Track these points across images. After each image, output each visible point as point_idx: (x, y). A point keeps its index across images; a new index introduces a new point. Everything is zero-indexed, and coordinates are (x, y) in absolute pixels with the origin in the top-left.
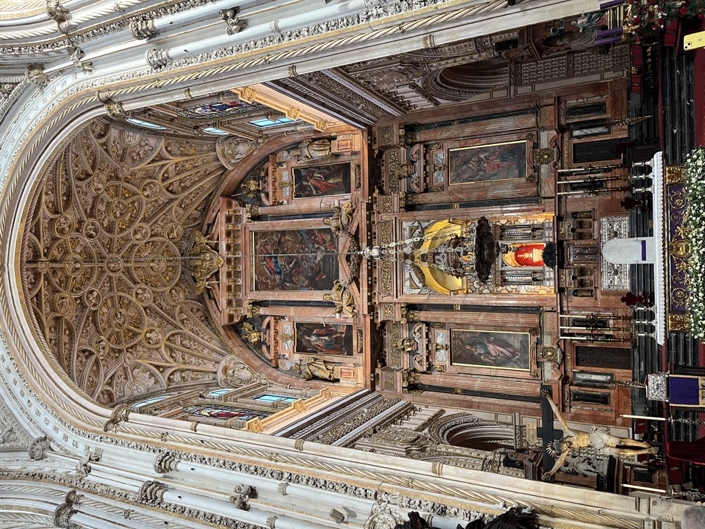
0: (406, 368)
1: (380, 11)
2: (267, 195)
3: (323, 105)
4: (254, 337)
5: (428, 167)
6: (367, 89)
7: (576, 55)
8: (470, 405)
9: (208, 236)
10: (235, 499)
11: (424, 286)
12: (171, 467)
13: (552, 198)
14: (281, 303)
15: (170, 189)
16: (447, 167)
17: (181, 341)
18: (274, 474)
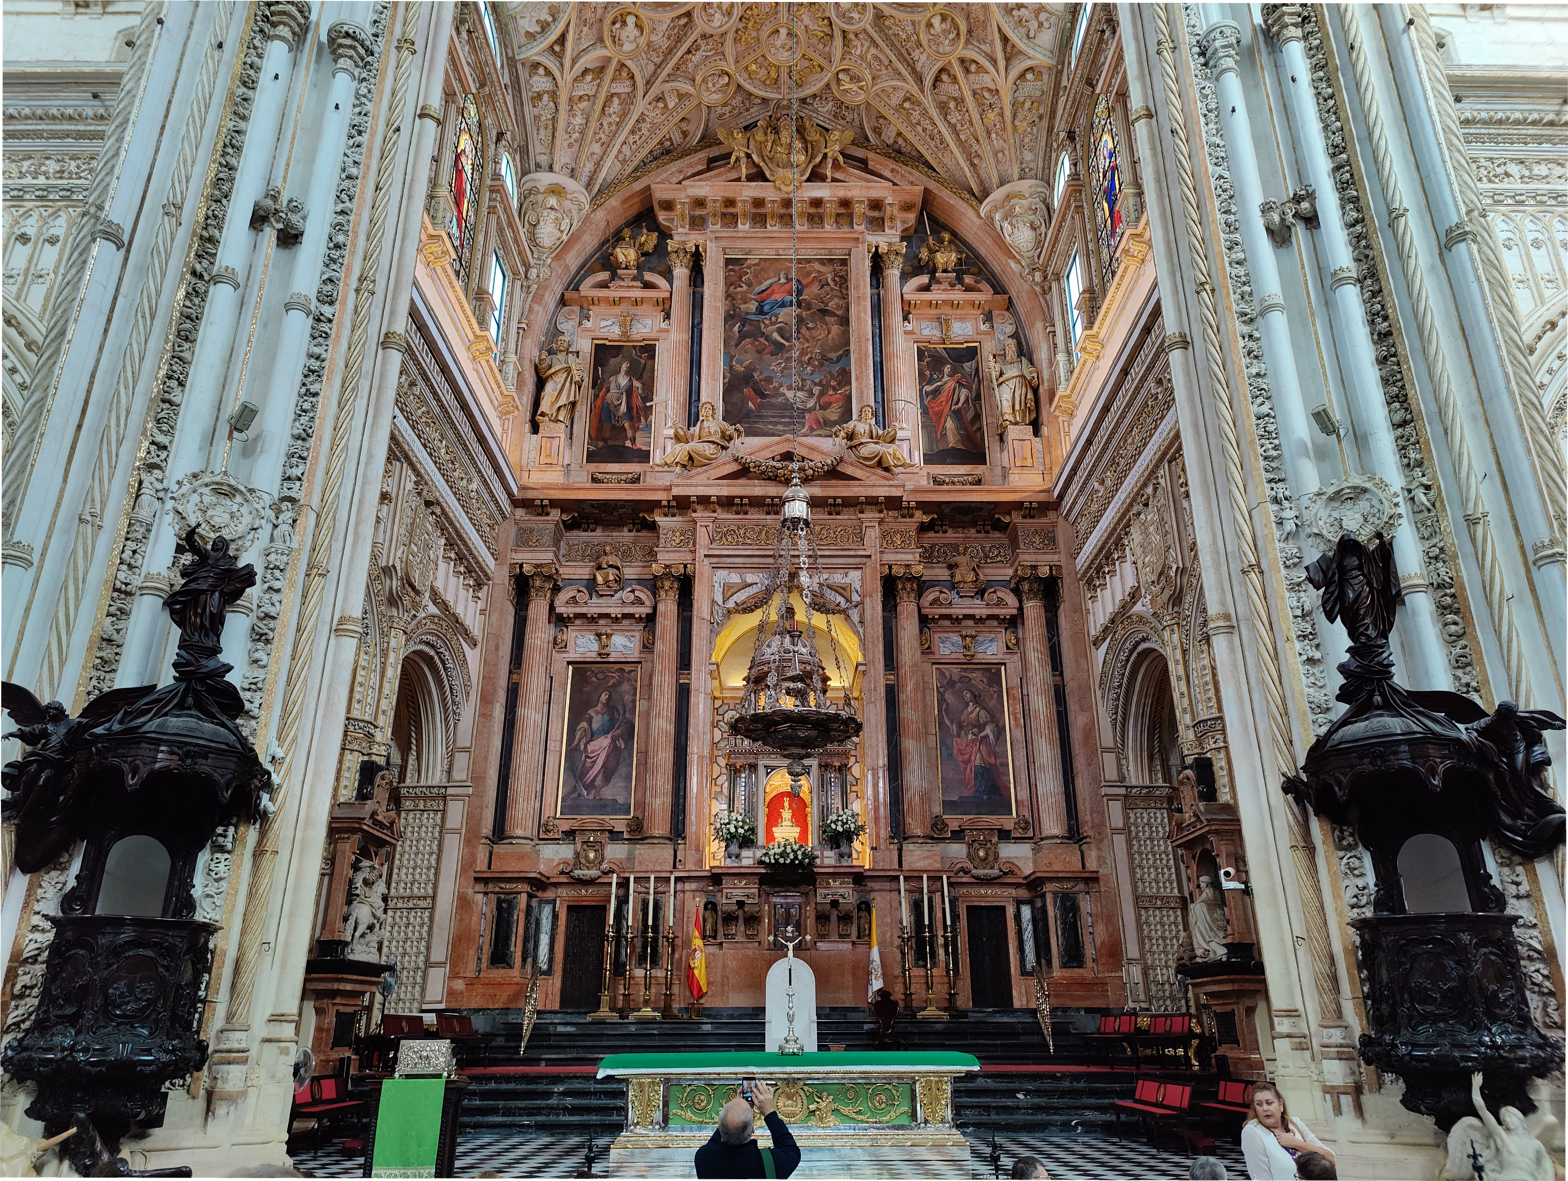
0: (561, 571)
1: (1290, 526)
2: (926, 288)
3: (1106, 409)
4: (626, 254)
5: (970, 623)
6: (1134, 500)
7: (1179, 913)
8: (486, 699)
9: (841, 159)
10: (275, 198)
11: (729, 612)
12: (341, 60)
13: (900, 864)
14: (697, 315)
15: (944, 77)
16: (969, 663)
17: (618, 95)
18: (329, 287)
